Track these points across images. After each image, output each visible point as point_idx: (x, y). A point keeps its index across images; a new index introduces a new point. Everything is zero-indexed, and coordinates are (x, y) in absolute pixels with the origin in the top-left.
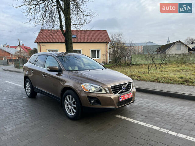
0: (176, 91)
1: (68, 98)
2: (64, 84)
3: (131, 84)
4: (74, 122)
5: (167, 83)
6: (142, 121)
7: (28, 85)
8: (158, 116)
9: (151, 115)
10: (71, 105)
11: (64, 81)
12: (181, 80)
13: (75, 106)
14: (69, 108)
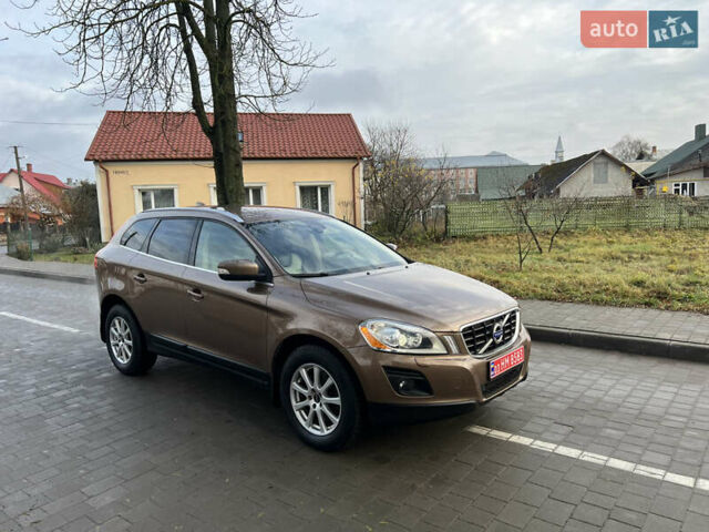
0: (636, 332)
1: (304, 372)
2: (283, 325)
3: (514, 318)
4: (333, 461)
5: (597, 303)
6: (565, 443)
7: (118, 328)
8: (610, 424)
9: (586, 420)
10: (318, 400)
11: (285, 316)
12: (638, 290)
13: (336, 400)
14: (312, 410)
